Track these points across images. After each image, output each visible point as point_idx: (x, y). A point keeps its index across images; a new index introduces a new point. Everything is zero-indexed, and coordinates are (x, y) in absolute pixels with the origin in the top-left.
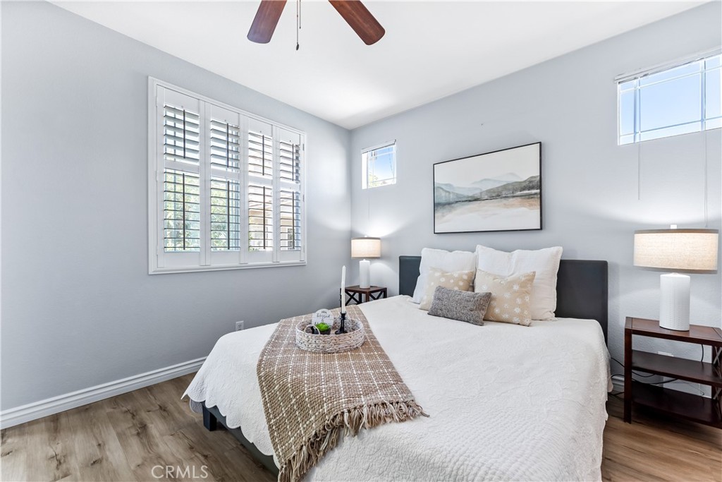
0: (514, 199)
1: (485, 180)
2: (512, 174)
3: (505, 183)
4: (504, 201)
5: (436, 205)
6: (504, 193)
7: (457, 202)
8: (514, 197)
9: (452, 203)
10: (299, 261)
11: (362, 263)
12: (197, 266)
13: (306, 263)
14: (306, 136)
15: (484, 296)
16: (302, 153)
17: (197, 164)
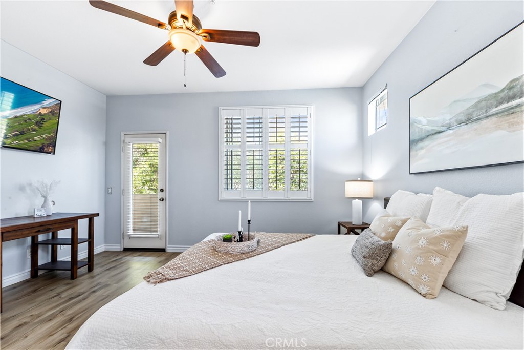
0: (488, 120)
1: (455, 102)
2: (486, 85)
3: (477, 101)
4: (475, 126)
5: (412, 143)
6: (475, 114)
7: (428, 136)
8: (487, 117)
9: (424, 138)
10: (306, 198)
11: (354, 202)
12: (240, 198)
13: (313, 200)
14: (313, 107)
15: (382, 245)
16: (308, 120)
17: (239, 143)
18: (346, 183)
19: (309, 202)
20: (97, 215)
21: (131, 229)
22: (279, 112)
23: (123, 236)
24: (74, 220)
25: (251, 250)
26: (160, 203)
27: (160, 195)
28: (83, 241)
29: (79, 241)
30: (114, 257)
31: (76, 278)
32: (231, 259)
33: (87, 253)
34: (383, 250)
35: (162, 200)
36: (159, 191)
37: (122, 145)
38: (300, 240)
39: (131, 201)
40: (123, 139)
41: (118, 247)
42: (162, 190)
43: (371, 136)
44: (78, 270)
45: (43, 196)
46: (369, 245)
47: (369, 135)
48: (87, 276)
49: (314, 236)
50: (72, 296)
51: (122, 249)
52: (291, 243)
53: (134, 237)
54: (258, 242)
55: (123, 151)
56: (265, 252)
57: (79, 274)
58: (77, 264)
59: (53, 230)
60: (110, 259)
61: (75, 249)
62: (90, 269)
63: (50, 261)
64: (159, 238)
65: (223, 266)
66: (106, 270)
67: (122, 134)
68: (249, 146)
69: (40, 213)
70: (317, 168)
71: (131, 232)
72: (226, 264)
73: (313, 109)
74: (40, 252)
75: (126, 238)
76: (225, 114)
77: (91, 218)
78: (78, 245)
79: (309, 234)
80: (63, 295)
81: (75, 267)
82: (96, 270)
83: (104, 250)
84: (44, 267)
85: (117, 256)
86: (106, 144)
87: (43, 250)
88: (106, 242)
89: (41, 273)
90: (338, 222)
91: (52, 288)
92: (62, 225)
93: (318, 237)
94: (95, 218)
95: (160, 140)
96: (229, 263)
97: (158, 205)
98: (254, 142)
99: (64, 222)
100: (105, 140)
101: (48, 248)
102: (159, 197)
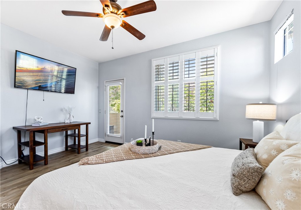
10: (213, 118)
11: (255, 122)
12: (164, 117)
13: (218, 120)
14: (219, 48)
15: (251, 168)
16: (215, 58)
17: (164, 81)
18: (247, 106)
19: (215, 121)
20: (90, 123)
21: (109, 131)
22: (191, 56)
23: (106, 135)
24: (78, 125)
25: (151, 153)
26: (121, 118)
27: (121, 114)
28: (83, 136)
29: (81, 136)
30: (101, 145)
31: (80, 153)
32: (134, 157)
33: (85, 143)
34: (252, 173)
35: (122, 117)
36: (120, 111)
37: (105, 87)
38: (195, 150)
39: (109, 117)
40: (105, 84)
41: (103, 141)
42: (122, 111)
43: (277, 63)
44: (81, 150)
45: (69, 114)
46: (240, 164)
47: (275, 63)
48: (85, 153)
49: (211, 148)
50: (73, 162)
51: (105, 142)
52: (185, 151)
53: (110, 136)
54: (160, 148)
55: (105, 91)
56: (160, 155)
57: (81, 152)
58: (80, 147)
59: (74, 129)
60: (98, 146)
61: (79, 140)
62: (87, 150)
63: (73, 144)
64: (121, 138)
65: (125, 161)
66: (93, 152)
67: (105, 82)
68: (170, 82)
69: (67, 121)
70: (222, 95)
71: (108, 133)
72: (128, 159)
73: (219, 49)
74: (69, 139)
75: (107, 136)
76: (155, 63)
77: (87, 124)
78: (81, 138)
79: (205, 146)
80: (71, 161)
81: (79, 148)
82: (89, 151)
83: (98, 141)
84: (70, 146)
85: (102, 145)
86: (99, 87)
87: (70, 138)
88: (99, 137)
89: (69, 149)
90: (240, 139)
91: (68, 157)
92: (74, 127)
93: (213, 149)
94: (89, 125)
95: (121, 83)
96: (130, 159)
97: (120, 119)
98: (173, 79)
99: (74, 126)
100: (98, 86)
101: (72, 138)
102: (121, 115)
